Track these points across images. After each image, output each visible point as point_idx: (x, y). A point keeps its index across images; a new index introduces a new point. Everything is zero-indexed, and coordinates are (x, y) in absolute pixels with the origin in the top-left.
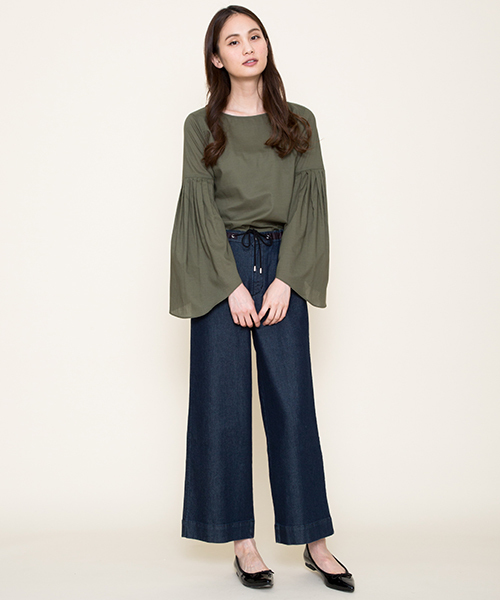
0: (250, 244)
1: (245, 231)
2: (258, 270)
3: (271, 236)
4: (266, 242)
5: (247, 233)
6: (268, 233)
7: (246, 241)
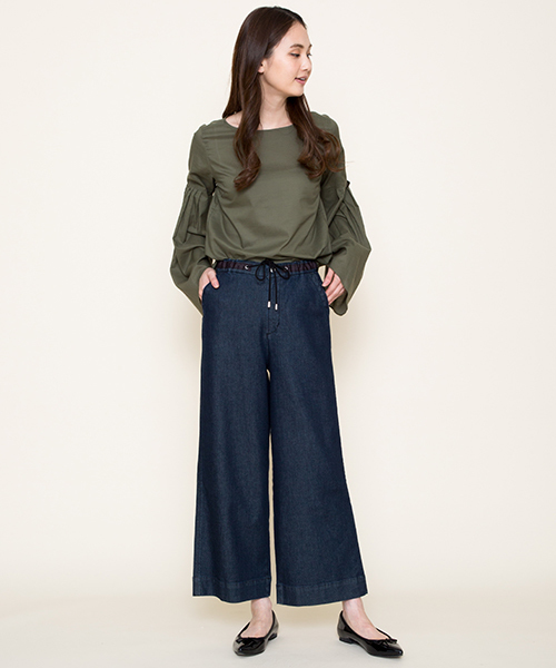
0: (264, 277)
1: (260, 261)
2: (273, 305)
3: (290, 268)
4: (283, 274)
5: (262, 264)
6: (286, 264)
7: (261, 274)
